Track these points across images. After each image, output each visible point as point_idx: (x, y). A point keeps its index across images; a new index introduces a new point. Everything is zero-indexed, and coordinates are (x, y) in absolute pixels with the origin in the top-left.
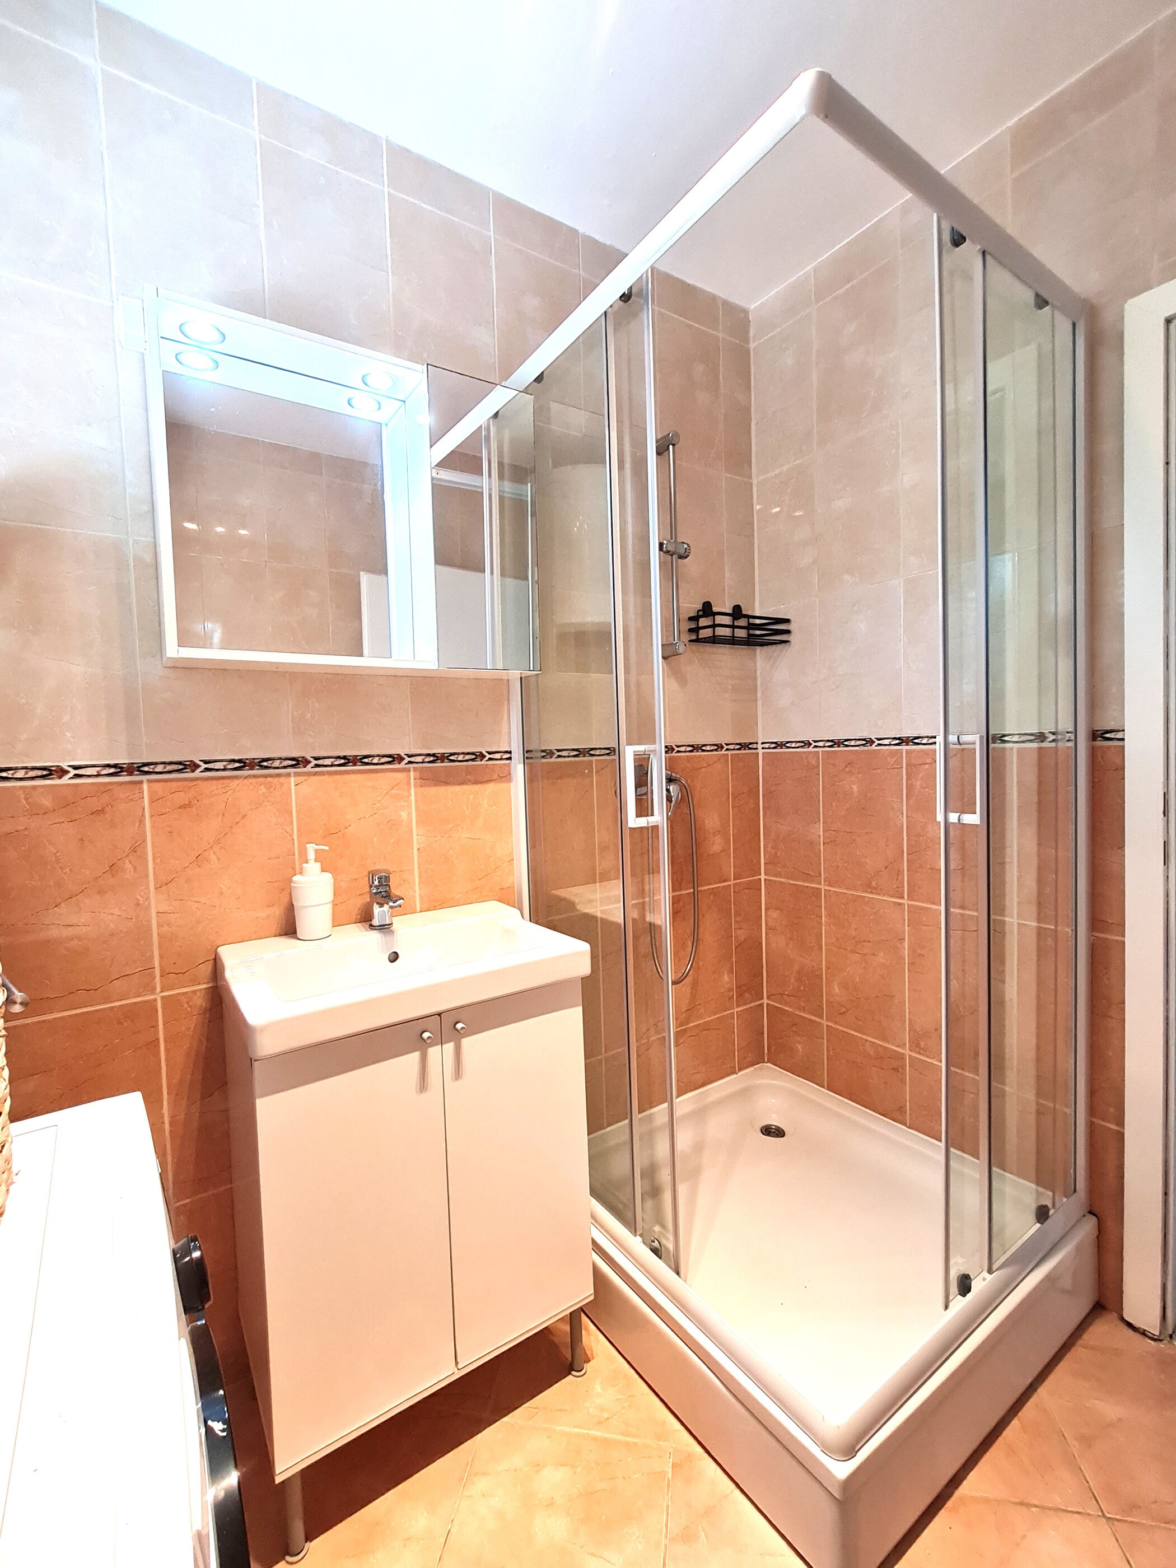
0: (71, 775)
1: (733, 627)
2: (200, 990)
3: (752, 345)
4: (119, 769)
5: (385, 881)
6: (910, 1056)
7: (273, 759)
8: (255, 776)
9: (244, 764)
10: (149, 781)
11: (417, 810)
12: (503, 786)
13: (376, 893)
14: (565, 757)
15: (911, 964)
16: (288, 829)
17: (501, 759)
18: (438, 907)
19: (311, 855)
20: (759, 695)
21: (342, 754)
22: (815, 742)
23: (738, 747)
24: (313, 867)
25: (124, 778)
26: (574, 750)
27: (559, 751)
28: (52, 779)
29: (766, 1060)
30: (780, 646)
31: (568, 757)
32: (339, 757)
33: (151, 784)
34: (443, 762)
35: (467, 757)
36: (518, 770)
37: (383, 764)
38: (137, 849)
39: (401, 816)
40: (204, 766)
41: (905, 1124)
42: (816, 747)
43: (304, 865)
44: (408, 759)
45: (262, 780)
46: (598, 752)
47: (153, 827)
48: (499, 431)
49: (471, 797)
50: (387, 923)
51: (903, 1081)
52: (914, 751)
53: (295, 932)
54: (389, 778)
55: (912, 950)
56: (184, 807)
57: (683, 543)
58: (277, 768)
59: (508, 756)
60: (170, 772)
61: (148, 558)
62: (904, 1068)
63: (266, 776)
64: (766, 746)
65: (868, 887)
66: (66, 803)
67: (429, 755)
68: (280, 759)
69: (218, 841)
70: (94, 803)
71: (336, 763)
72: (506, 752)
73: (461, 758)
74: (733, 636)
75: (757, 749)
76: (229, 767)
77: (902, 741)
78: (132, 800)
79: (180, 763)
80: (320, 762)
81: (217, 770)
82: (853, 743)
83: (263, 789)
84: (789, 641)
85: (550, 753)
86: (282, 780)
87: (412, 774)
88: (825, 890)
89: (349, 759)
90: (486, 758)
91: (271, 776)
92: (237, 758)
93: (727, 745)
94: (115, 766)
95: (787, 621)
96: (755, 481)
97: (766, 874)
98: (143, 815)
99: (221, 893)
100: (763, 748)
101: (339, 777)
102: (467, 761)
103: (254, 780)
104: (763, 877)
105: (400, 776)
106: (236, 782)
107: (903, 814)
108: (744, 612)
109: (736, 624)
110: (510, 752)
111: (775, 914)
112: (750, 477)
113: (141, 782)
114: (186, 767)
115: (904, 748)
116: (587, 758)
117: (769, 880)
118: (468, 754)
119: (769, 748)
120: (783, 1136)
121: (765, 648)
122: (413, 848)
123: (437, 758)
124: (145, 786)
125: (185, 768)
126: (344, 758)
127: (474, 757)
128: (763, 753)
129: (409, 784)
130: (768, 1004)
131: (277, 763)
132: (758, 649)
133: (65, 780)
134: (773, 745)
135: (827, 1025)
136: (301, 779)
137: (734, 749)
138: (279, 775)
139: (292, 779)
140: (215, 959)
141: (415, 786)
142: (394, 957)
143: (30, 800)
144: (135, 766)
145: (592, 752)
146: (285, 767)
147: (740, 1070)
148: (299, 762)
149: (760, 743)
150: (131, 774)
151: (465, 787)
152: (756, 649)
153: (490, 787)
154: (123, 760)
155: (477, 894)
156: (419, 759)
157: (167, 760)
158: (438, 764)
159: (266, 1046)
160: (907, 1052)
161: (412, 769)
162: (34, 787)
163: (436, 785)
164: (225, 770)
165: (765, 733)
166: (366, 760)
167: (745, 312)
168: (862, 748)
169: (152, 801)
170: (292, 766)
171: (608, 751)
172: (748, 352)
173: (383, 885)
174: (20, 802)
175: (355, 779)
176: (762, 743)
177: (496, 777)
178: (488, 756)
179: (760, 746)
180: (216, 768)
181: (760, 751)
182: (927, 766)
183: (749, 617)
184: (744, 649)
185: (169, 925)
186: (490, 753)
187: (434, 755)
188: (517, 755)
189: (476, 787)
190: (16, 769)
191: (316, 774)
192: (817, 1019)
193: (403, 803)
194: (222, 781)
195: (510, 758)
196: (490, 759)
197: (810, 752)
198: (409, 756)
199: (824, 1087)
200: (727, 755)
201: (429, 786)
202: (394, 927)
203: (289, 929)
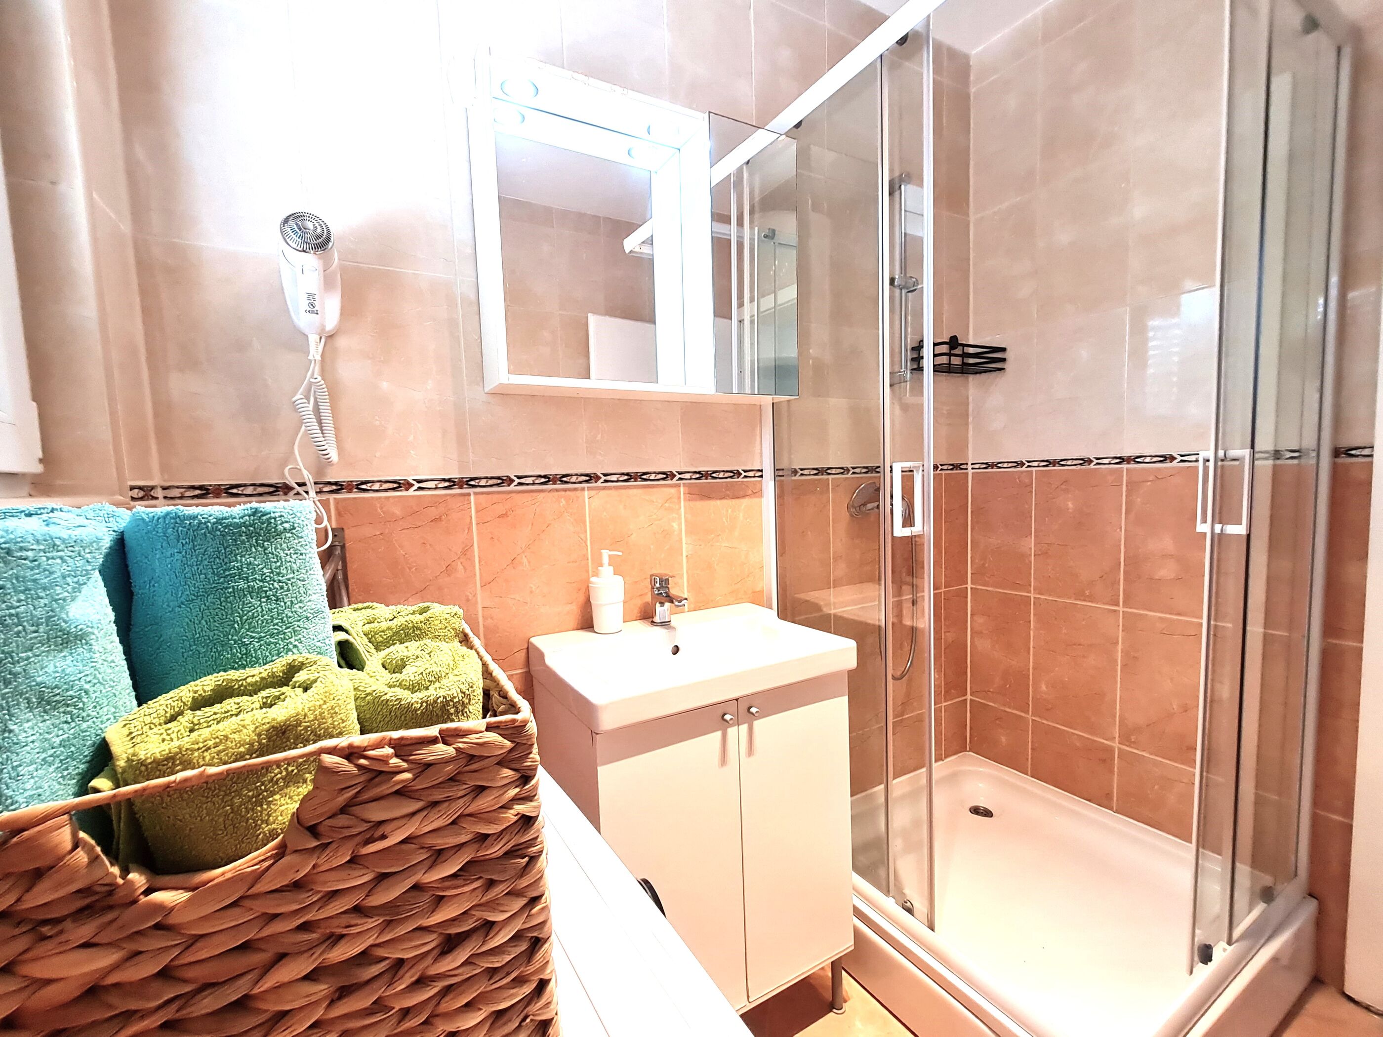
0: (415, 488)
1: (949, 355)
2: (516, 674)
3: (973, 90)
4: (452, 483)
5: (665, 582)
6: (1119, 749)
7: (571, 475)
8: (557, 490)
9: (548, 479)
10: (476, 494)
11: (686, 521)
12: (755, 500)
13: (658, 594)
14: (806, 475)
15: (1124, 666)
16: (582, 536)
17: (754, 477)
18: (702, 608)
19: (605, 560)
20: (970, 419)
21: (626, 471)
22: (1029, 462)
23: (951, 467)
24: (607, 570)
25: (456, 491)
26: (814, 469)
27: (802, 470)
28: (401, 491)
29: (968, 749)
30: (993, 374)
31: (809, 475)
32: (623, 474)
33: (478, 496)
34: (706, 479)
35: (727, 475)
36: (769, 486)
37: (658, 480)
38: (466, 551)
39: (673, 526)
40: (517, 481)
41: (1111, 809)
42: (1029, 466)
43: (600, 568)
44: (678, 476)
45: (563, 493)
46: (833, 471)
47: (479, 534)
48: (751, 174)
49: (730, 511)
50: (667, 620)
51: (1112, 772)
52: (1135, 469)
53: (592, 627)
54: (664, 492)
55: (1125, 653)
56: (501, 516)
57: (911, 277)
58: (575, 483)
59: (760, 474)
60: (491, 486)
61: (473, 297)
62: (1113, 759)
63: (565, 490)
64: (977, 466)
65: (1080, 595)
66: (413, 512)
67: (695, 472)
68: (576, 475)
69: (528, 547)
70: (433, 512)
71: (621, 479)
72: (759, 470)
73: (721, 475)
74: (950, 364)
75: (967, 469)
76: (537, 482)
77: (1122, 460)
78: (462, 510)
79: (499, 478)
80: (608, 478)
81: (528, 484)
82: (1069, 463)
83: (563, 502)
84: (1004, 369)
85: (795, 472)
86: (578, 493)
87: (682, 489)
88: (1035, 598)
89: (631, 476)
90: (742, 476)
91: (569, 490)
92: (543, 474)
93: (941, 465)
94: (449, 480)
95: (1003, 350)
96: (972, 218)
97: (972, 583)
98: (471, 523)
99: (531, 592)
100: (972, 469)
101: (623, 491)
102: (726, 478)
103: (556, 494)
104: (969, 586)
105: (673, 491)
106: (542, 495)
107: (1121, 528)
108: (960, 342)
109: (952, 352)
110: (761, 471)
111: (980, 620)
112: (968, 215)
113: (469, 494)
114: (503, 481)
115: (1125, 466)
116: (825, 477)
117: (975, 589)
118: (727, 471)
119: (979, 468)
120: (992, 816)
121: (978, 375)
122: (682, 555)
123: (703, 475)
124: (472, 498)
125: (503, 483)
126: (627, 474)
127: (732, 474)
128: (973, 473)
129: (679, 498)
130: (971, 700)
131: (574, 479)
132: (971, 377)
133: (411, 492)
134: (984, 466)
135: (1033, 720)
136: (593, 493)
137: (947, 470)
138: (575, 489)
139: (586, 493)
140: (528, 648)
141: (685, 500)
142: (676, 650)
143: (384, 509)
144: (465, 480)
145: (829, 471)
146: (580, 482)
147: (946, 757)
148: (591, 478)
149: (969, 464)
150: (461, 487)
151: (724, 502)
152: (967, 377)
153: (745, 502)
154: (455, 475)
155: (735, 597)
156: (688, 476)
157: (489, 475)
158: (703, 481)
159: (608, 722)
160: (1116, 745)
161: (682, 485)
162: (387, 498)
163: (702, 499)
164: (534, 484)
165: (973, 456)
166: (644, 477)
167: (966, 57)
168: (1079, 467)
169: (477, 511)
170: (586, 481)
171: (842, 471)
172: (967, 97)
173: (663, 587)
174: (376, 510)
175: (635, 492)
176: (972, 464)
177: (750, 492)
178: (744, 474)
179: (970, 467)
180: (527, 482)
181: (970, 471)
182: (1149, 483)
183: (964, 345)
184: (958, 377)
185: (492, 618)
186: (745, 471)
187: (699, 473)
188: (768, 473)
189: (734, 502)
190: (373, 482)
191: (604, 488)
192: (1023, 714)
193: (674, 515)
194: (532, 494)
195: (761, 476)
196: (746, 477)
197: (1022, 472)
198: (680, 473)
199: (1027, 775)
200: (942, 474)
201: (696, 500)
202: (672, 624)
203: (587, 624)
